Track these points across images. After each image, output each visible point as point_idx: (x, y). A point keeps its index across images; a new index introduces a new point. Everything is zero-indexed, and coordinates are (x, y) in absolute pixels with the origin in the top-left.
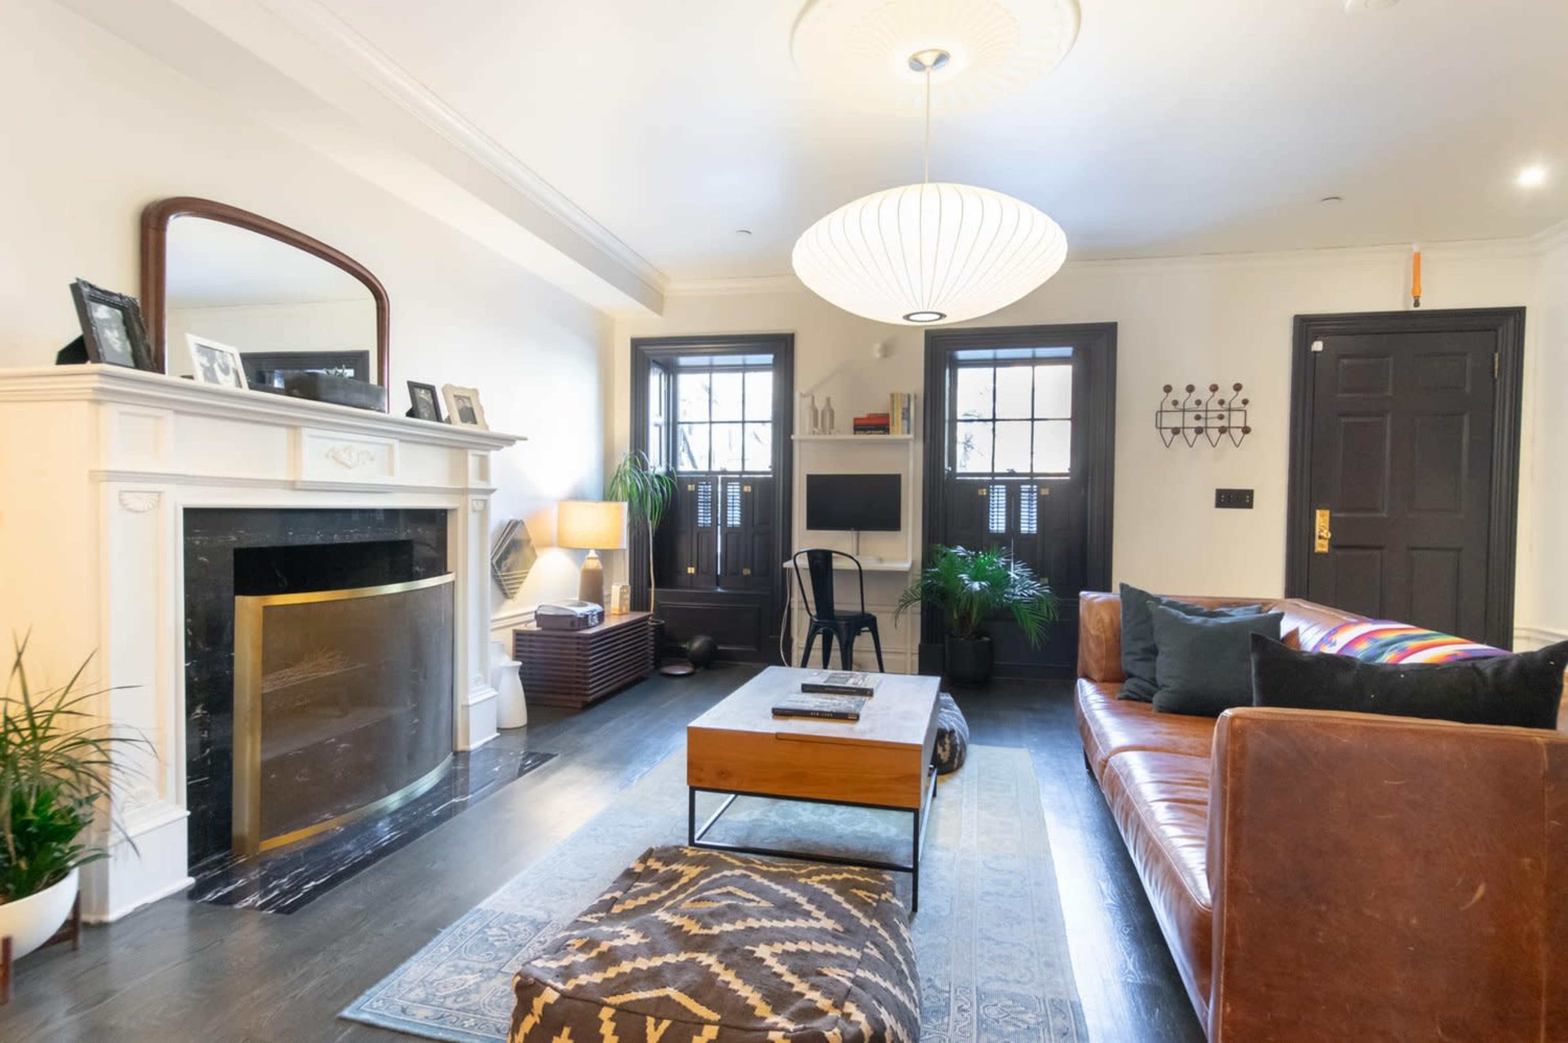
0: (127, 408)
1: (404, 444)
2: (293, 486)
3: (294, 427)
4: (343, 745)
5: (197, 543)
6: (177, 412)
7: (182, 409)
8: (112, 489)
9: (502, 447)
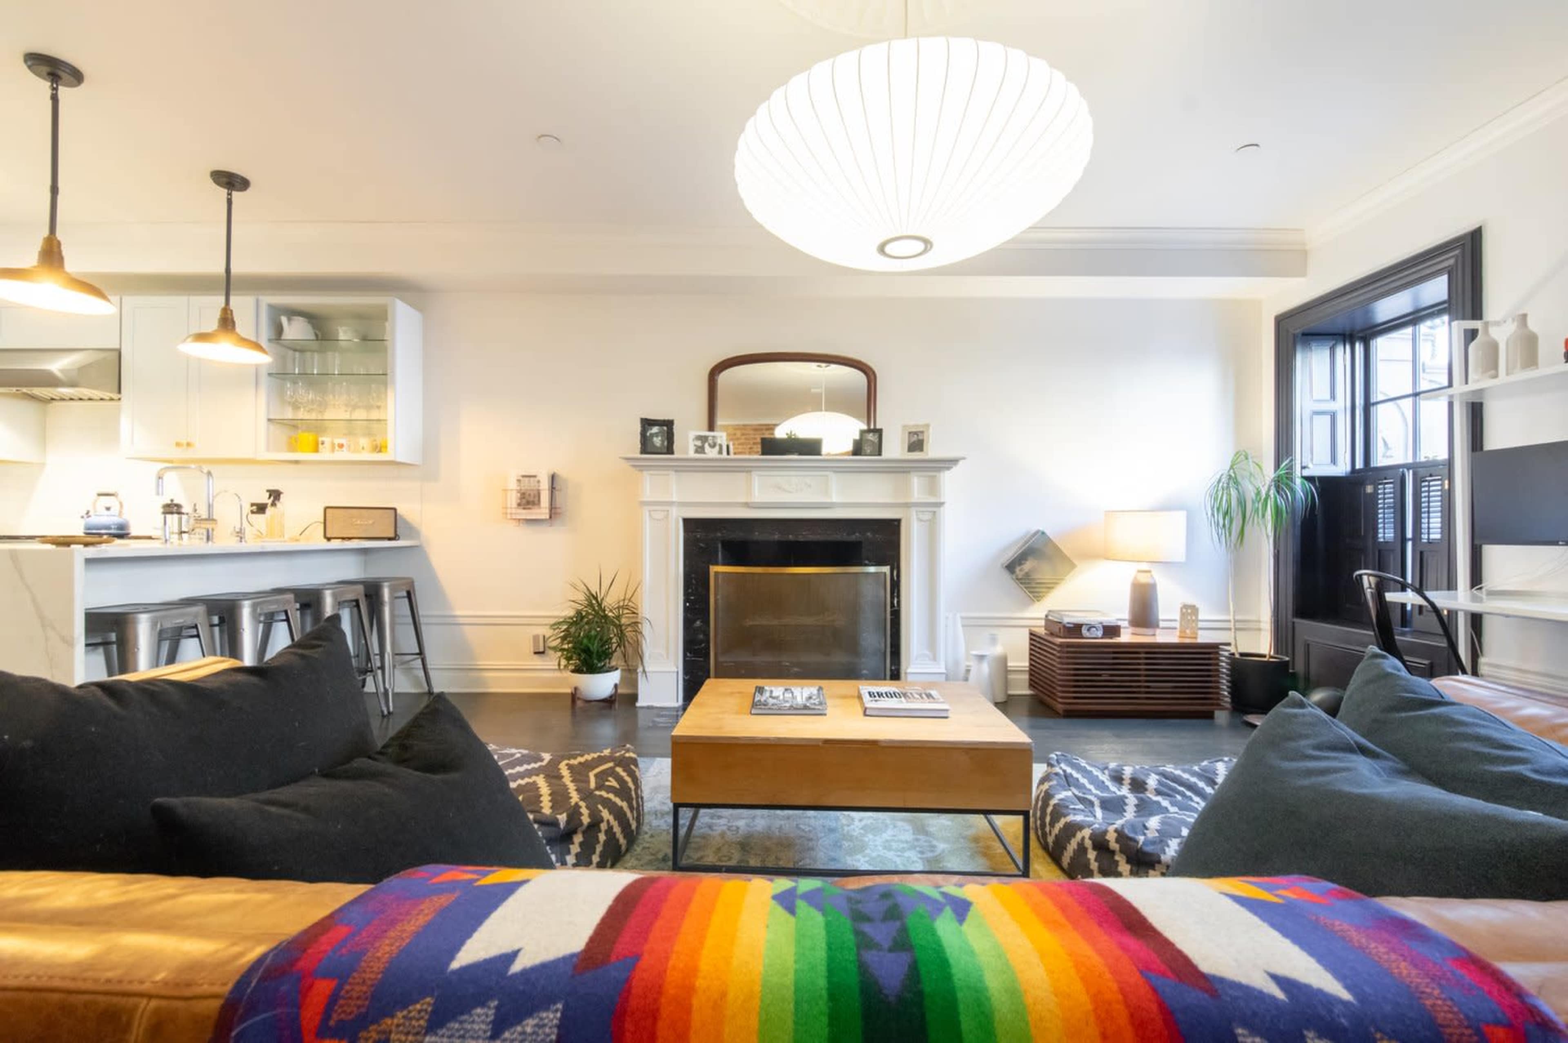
0: (651, 472)
1: (839, 475)
2: (747, 505)
3: (747, 472)
4: (796, 669)
5: (698, 536)
6: (676, 471)
7: (678, 470)
8: (646, 509)
9: (952, 467)
